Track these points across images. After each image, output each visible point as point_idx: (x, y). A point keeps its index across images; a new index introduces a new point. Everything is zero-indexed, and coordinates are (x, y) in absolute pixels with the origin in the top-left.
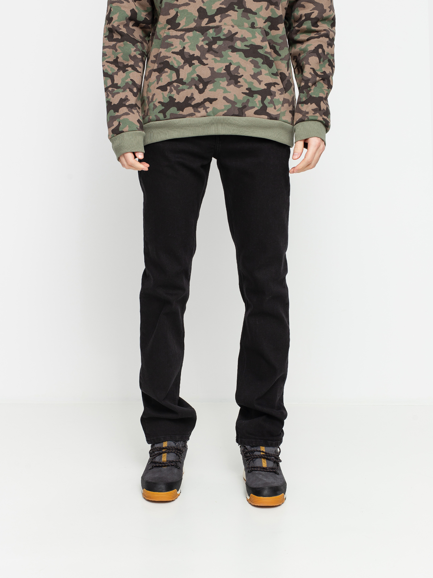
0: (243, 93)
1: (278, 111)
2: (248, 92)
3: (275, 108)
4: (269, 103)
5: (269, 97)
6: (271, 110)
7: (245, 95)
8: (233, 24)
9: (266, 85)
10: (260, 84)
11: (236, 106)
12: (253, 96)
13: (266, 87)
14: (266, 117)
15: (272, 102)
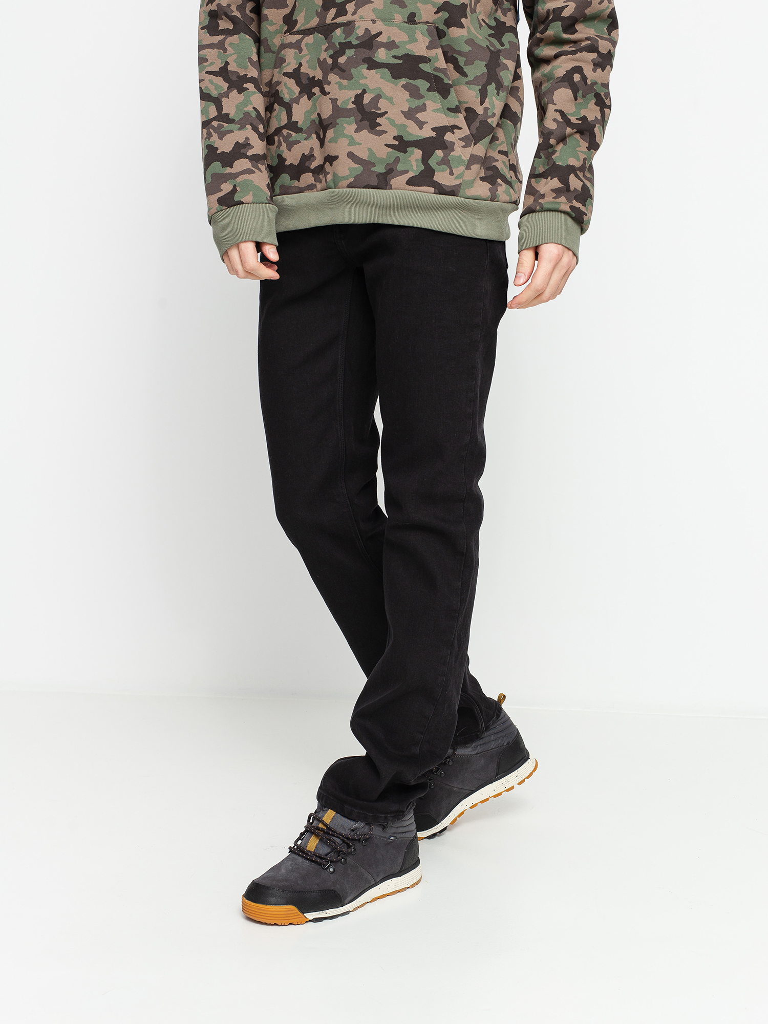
0: (386, 145)
1: (456, 178)
2: (396, 143)
3: (451, 173)
4: (439, 164)
5: (439, 153)
6: (442, 177)
7: (390, 150)
8: (374, 17)
9: (433, 130)
10: (421, 128)
11: (373, 169)
12: (405, 152)
13: (434, 134)
14: (432, 189)
15: (445, 161)
